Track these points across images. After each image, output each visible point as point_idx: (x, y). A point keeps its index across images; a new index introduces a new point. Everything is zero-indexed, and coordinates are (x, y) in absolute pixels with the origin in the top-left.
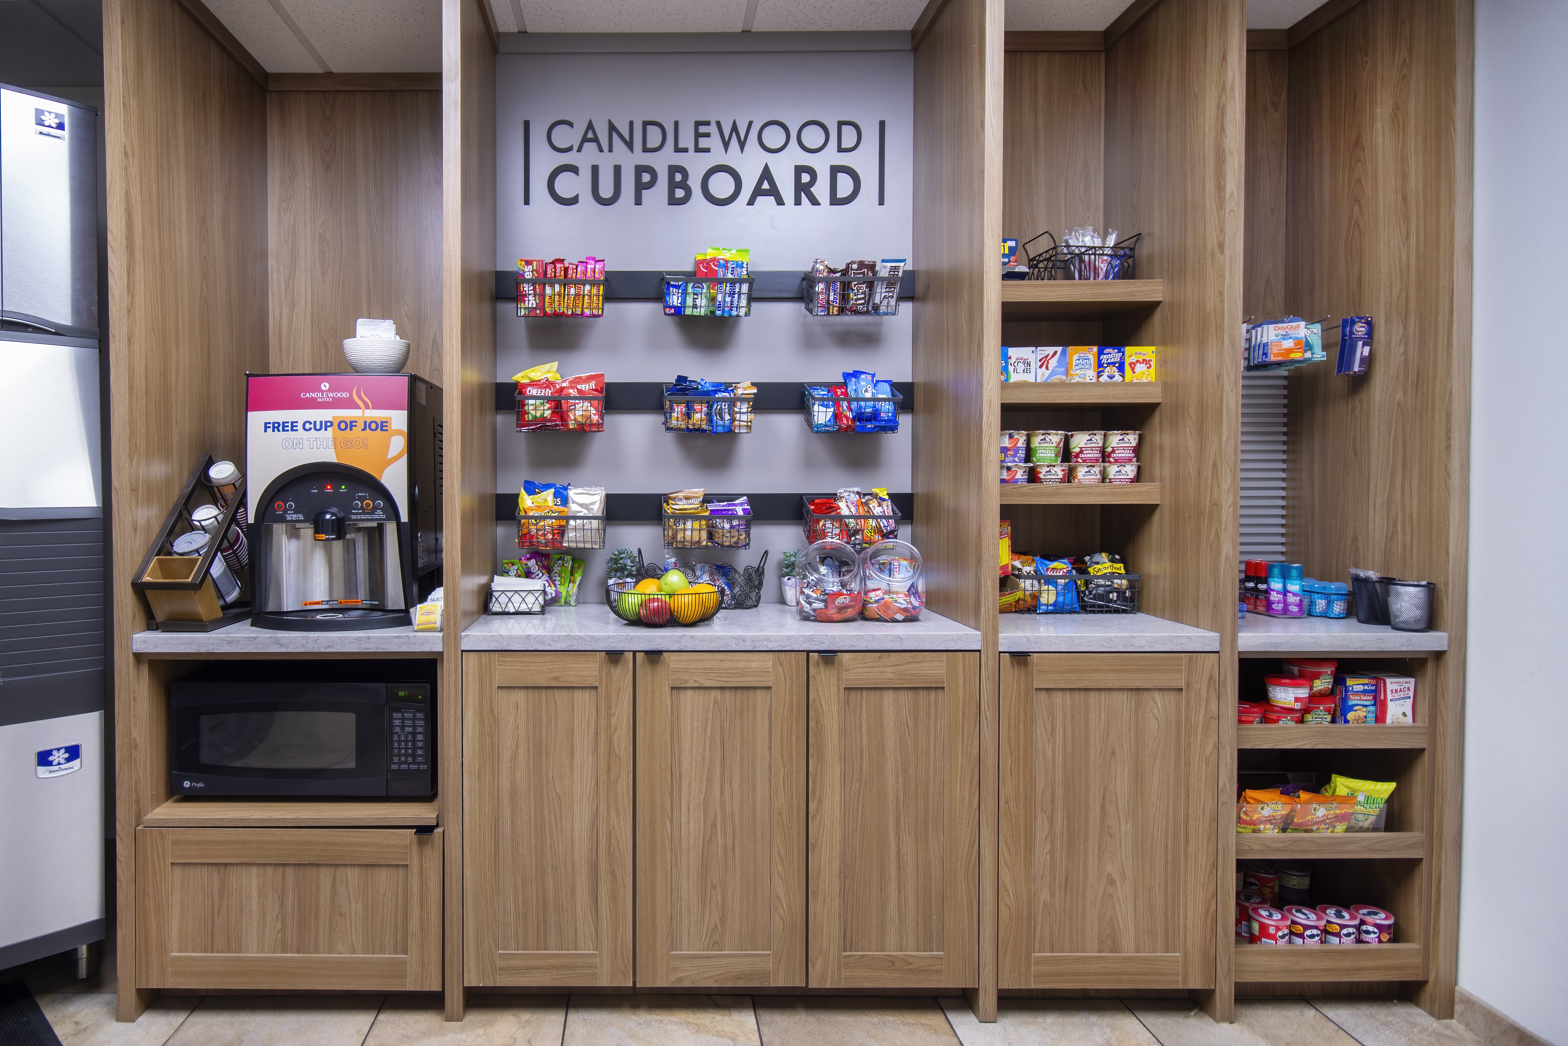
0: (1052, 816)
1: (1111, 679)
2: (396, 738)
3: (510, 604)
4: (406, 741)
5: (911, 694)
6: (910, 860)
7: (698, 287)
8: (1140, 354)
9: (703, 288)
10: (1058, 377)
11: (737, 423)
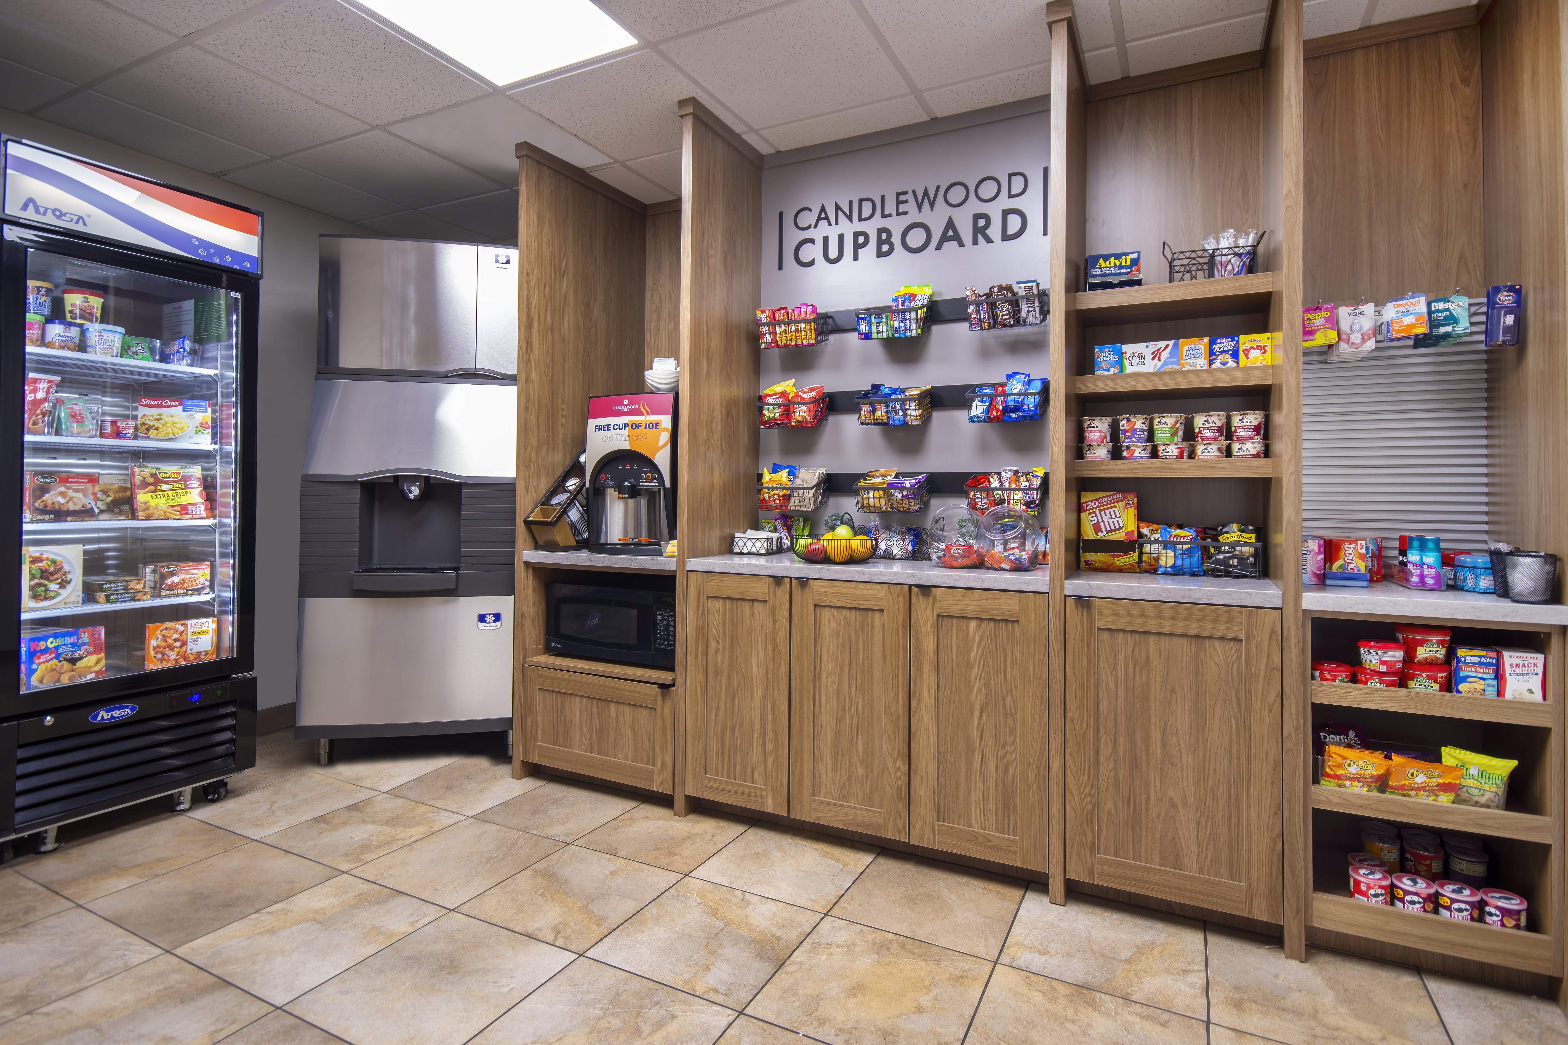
0: (1115, 739)
1: (1168, 626)
2: (658, 628)
3: (745, 547)
4: (664, 631)
5: (992, 624)
6: (991, 758)
7: (879, 318)
8: (1254, 340)
9: (882, 318)
10: (1170, 366)
11: (909, 417)
